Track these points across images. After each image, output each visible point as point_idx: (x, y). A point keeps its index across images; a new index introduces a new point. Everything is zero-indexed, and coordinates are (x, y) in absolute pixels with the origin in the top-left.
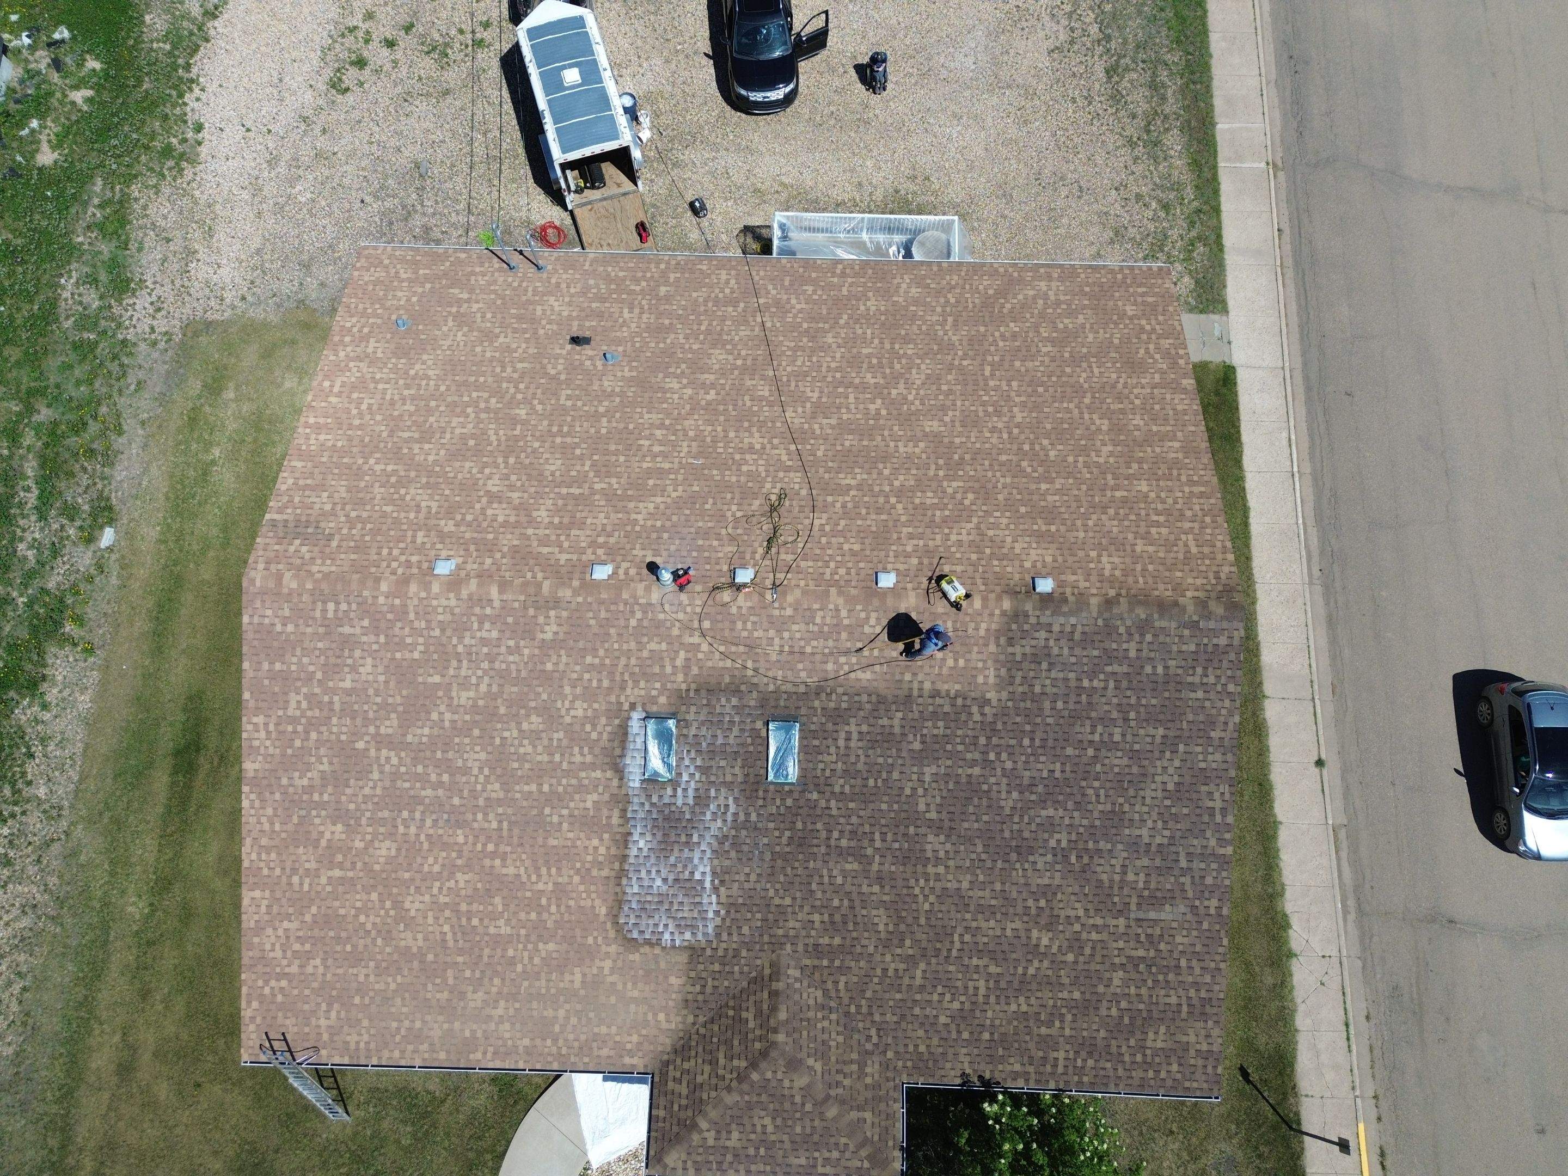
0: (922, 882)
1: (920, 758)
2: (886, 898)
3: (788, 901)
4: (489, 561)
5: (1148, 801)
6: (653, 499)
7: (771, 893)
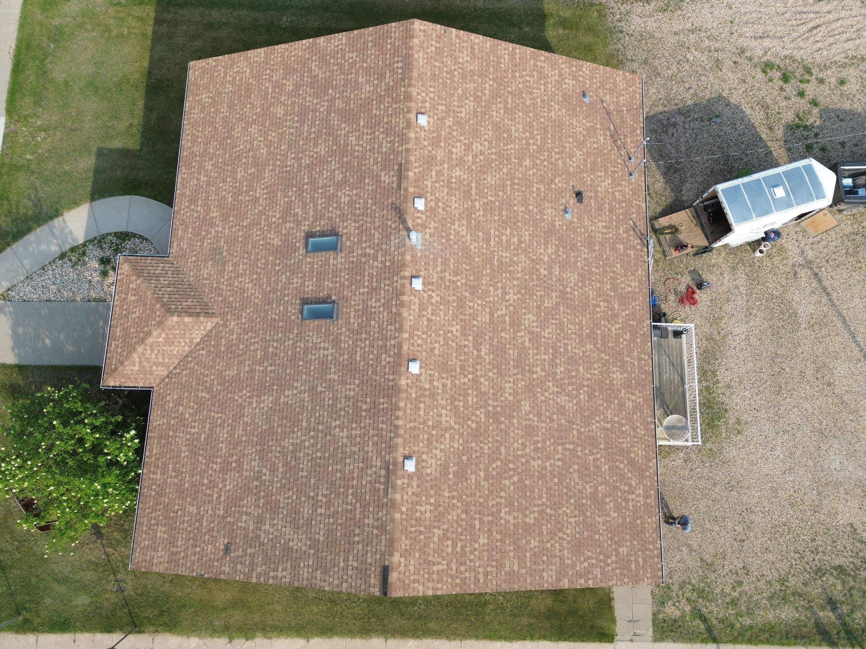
0: (248, 394)
1: (312, 390)
2: (242, 374)
3: (244, 320)
4: (426, 143)
5: (284, 529)
6: (469, 234)
7: (248, 311)
